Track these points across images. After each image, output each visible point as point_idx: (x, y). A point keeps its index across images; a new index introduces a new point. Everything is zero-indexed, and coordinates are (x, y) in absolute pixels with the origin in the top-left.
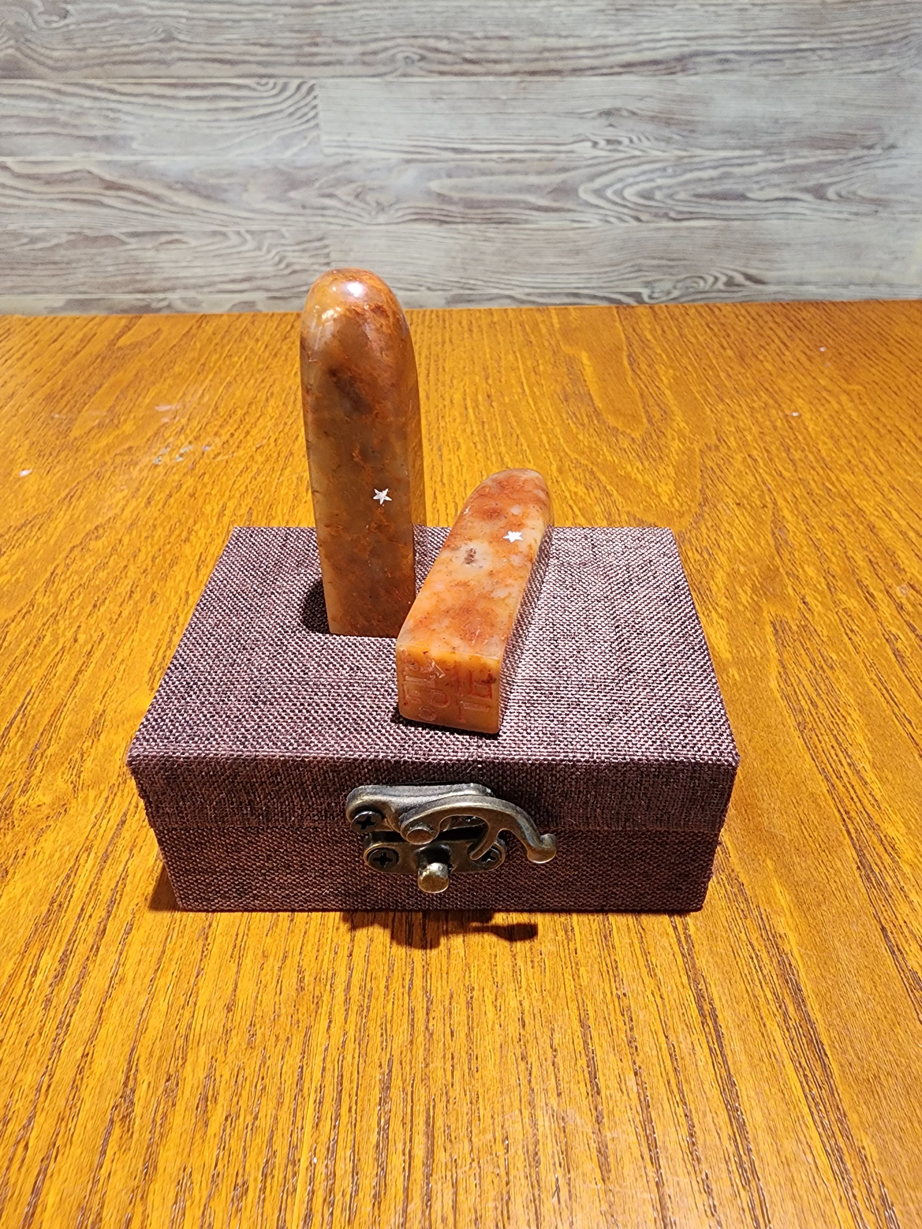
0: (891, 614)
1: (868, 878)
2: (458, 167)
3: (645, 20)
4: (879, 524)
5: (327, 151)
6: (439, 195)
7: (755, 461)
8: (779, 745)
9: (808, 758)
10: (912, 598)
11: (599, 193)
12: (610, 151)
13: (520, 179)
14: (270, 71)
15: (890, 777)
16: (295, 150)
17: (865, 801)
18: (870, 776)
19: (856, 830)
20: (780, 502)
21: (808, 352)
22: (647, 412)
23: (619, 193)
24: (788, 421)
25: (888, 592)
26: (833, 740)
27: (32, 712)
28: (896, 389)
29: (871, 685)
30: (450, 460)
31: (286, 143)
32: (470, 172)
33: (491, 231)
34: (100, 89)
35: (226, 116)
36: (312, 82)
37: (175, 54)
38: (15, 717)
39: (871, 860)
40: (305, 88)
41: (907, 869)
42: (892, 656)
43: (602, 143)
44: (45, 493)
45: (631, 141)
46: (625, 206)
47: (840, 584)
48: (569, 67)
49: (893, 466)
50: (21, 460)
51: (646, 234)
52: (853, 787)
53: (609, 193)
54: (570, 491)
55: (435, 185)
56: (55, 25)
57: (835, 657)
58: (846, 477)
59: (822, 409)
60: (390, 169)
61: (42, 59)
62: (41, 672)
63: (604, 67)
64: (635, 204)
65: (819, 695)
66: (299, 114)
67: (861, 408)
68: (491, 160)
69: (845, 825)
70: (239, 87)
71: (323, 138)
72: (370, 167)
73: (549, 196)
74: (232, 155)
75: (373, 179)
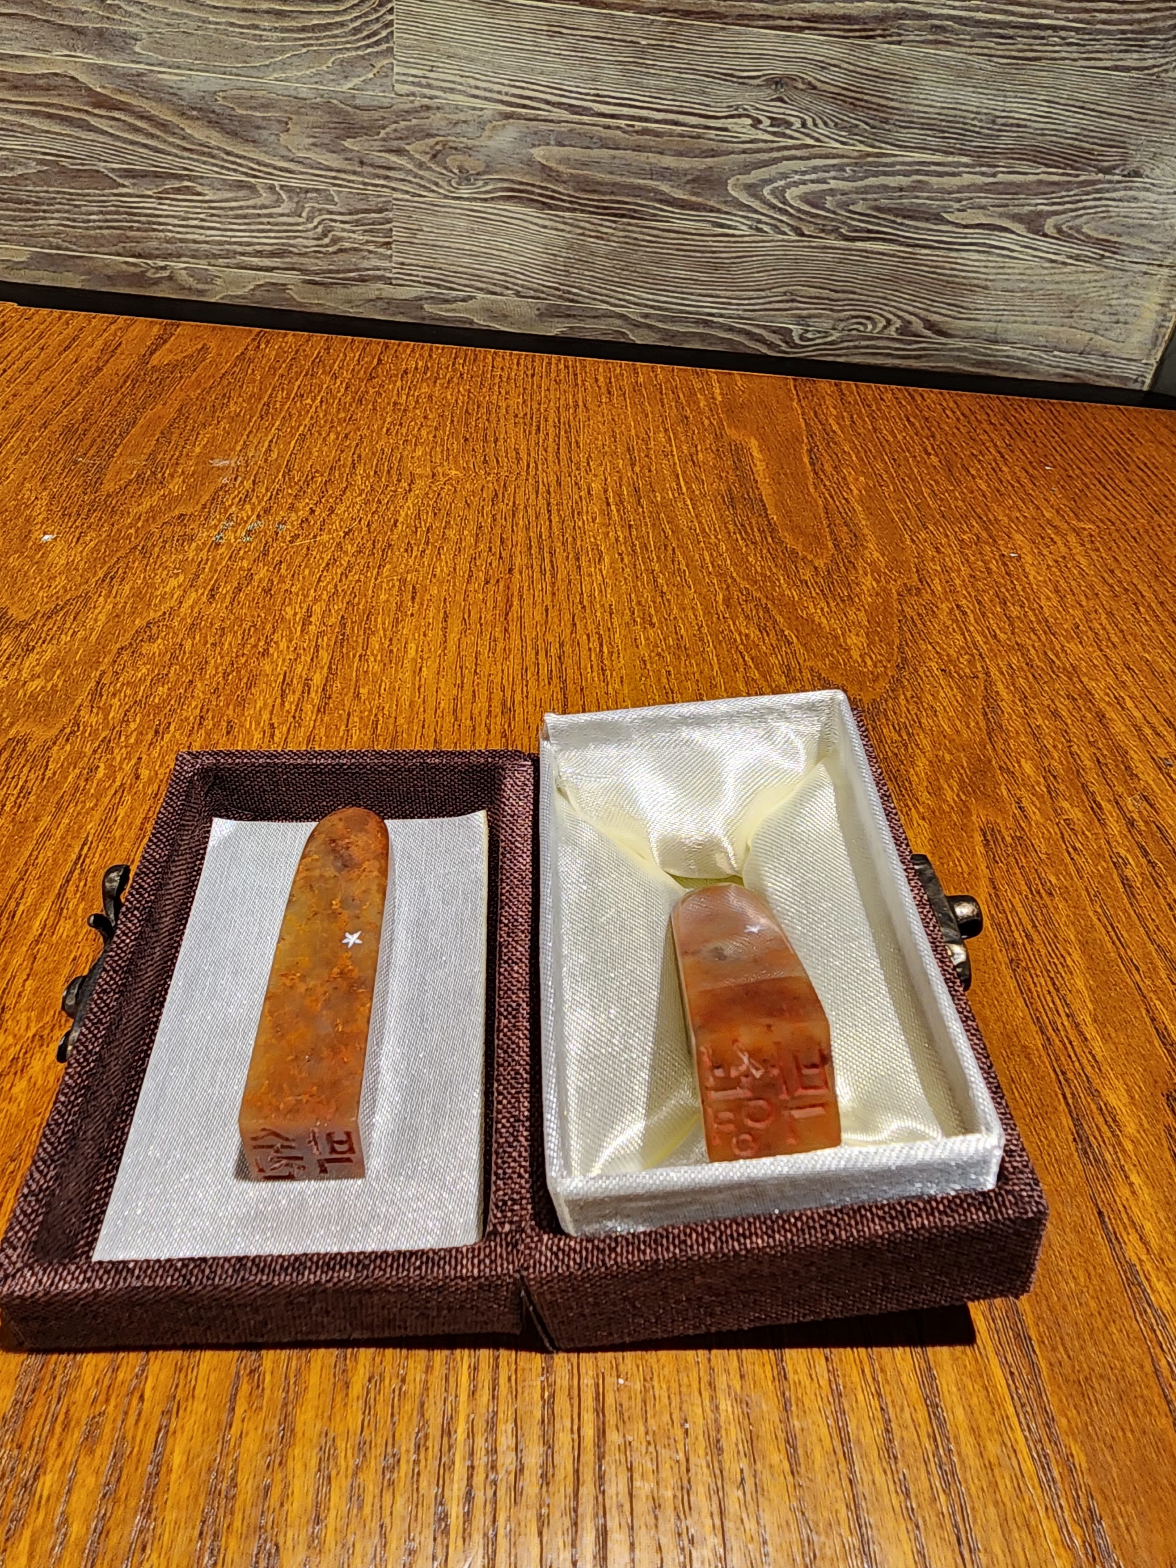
0: (1120, 832)
1: (1086, 1153)
4: (1110, 713)
5: (398, 87)
7: (964, 613)
8: (988, 985)
9: (1021, 1003)
10: (1145, 813)
15: (1113, 1035)
17: (1085, 1062)
18: (1090, 1031)
19: (1073, 1094)
20: (994, 671)
21: (1031, 470)
22: (832, 533)
23: (781, 194)
24: (1005, 564)
25: (1117, 803)
26: (1049, 983)
28: (1134, 533)
29: (1094, 919)
30: (590, 575)
39: (1089, 1132)
41: (1129, 1146)
42: (1120, 885)
47: (1062, 787)
49: (1129, 637)
50: (39, 521)
52: (1070, 1043)
53: (766, 191)
54: (740, 634)
55: (538, 153)
57: (1054, 881)
58: (1071, 646)
59: (1045, 552)
60: (482, 125)
64: (799, 210)
65: (1035, 926)
67: (1092, 553)
68: (618, 128)
69: (1061, 1088)
71: (396, 69)
72: (455, 117)
73: (688, 187)
74: (271, 79)
75: (457, 135)
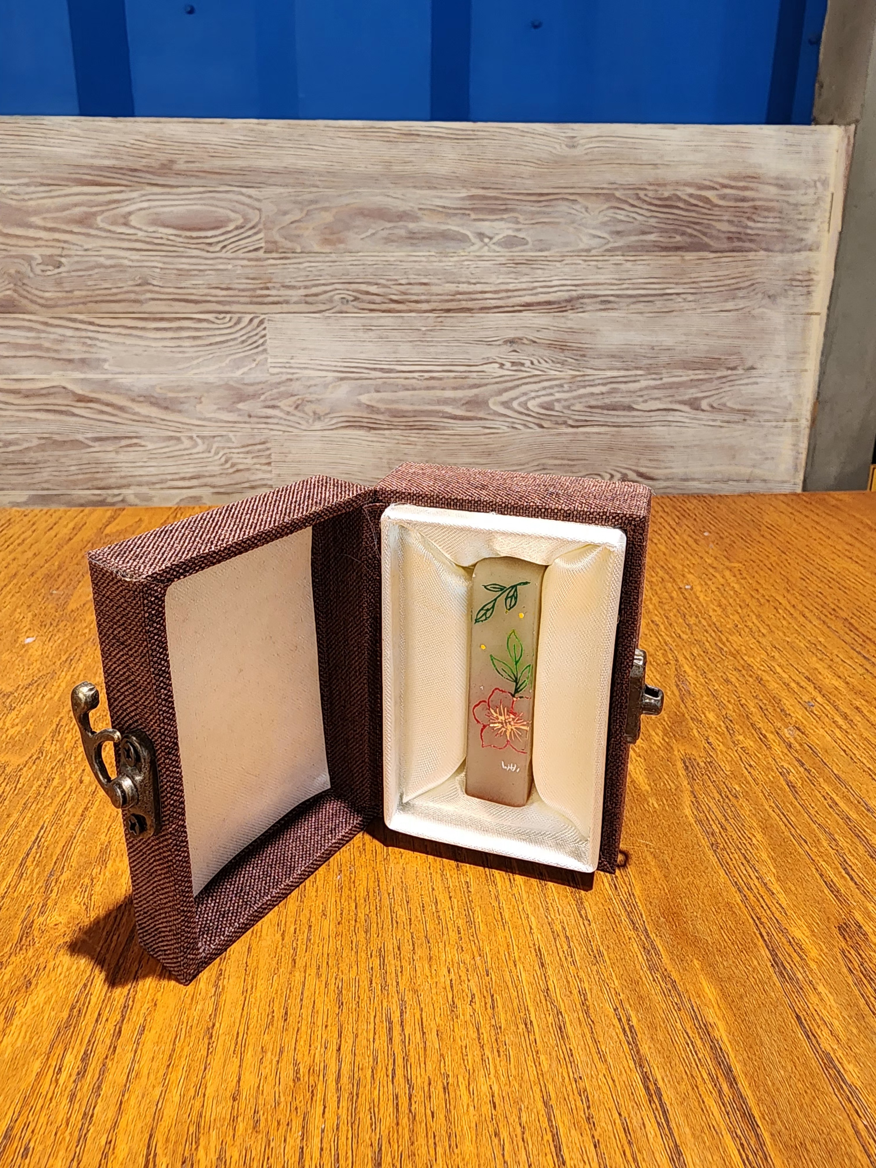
0: (782, 752)
1: (781, 973)
2: (385, 383)
3: (539, 271)
4: (766, 677)
5: (273, 371)
6: (368, 406)
7: (657, 625)
8: (697, 863)
9: (722, 872)
10: (799, 738)
11: (506, 404)
12: (515, 371)
13: (439, 393)
14: (227, 308)
15: (793, 888)
16: (245, 369)
17: (774, 909)
18: (776, 887)
19: (768, 933)
20: (681, 658)
21: (695, 536)
23: (524, 404)
24: (682, 593)
25: (778, 733)
26: (741, 857)
27: (46, 844)
28: (770, 566)
29: (770, 811)
31: (237, 364)
32: (396, 386)
33: (414, 436)
34: (82, 322)
35: (187, 343)
36: (263, 317)
37: (148, 295)
38: (31, 849)
39: (782, 959)
40: (256, 322)
41: (813, 966)
42: (786, 787)
43: (508, 365)
44: (47, 657)
45: (532, 363)
46: (529, 415)
47: (737, 727)
48: (478, 306)
49: (773, 629)
50: (25, 629)
51: (548, 438)
52: (762, 897)
53: (515, 404)
55: (364, 399)
56: (49, 273)
57: (738, 788)
58: (734, 638)
59: (710, 583)
60: (326, 386)
61: (34, 298)
62: (51, 809)
63: (507, 306)
64: (538, 413)
65: (727, 820)
66: (250, 342)
67: (742, 581)
68: (414, 378)
69: (758, 929)
70: (200, 320)
71: (269, 360)
72: (308, 384)
73: (464, 407)
74: (190, 374)
75: (311, 393)
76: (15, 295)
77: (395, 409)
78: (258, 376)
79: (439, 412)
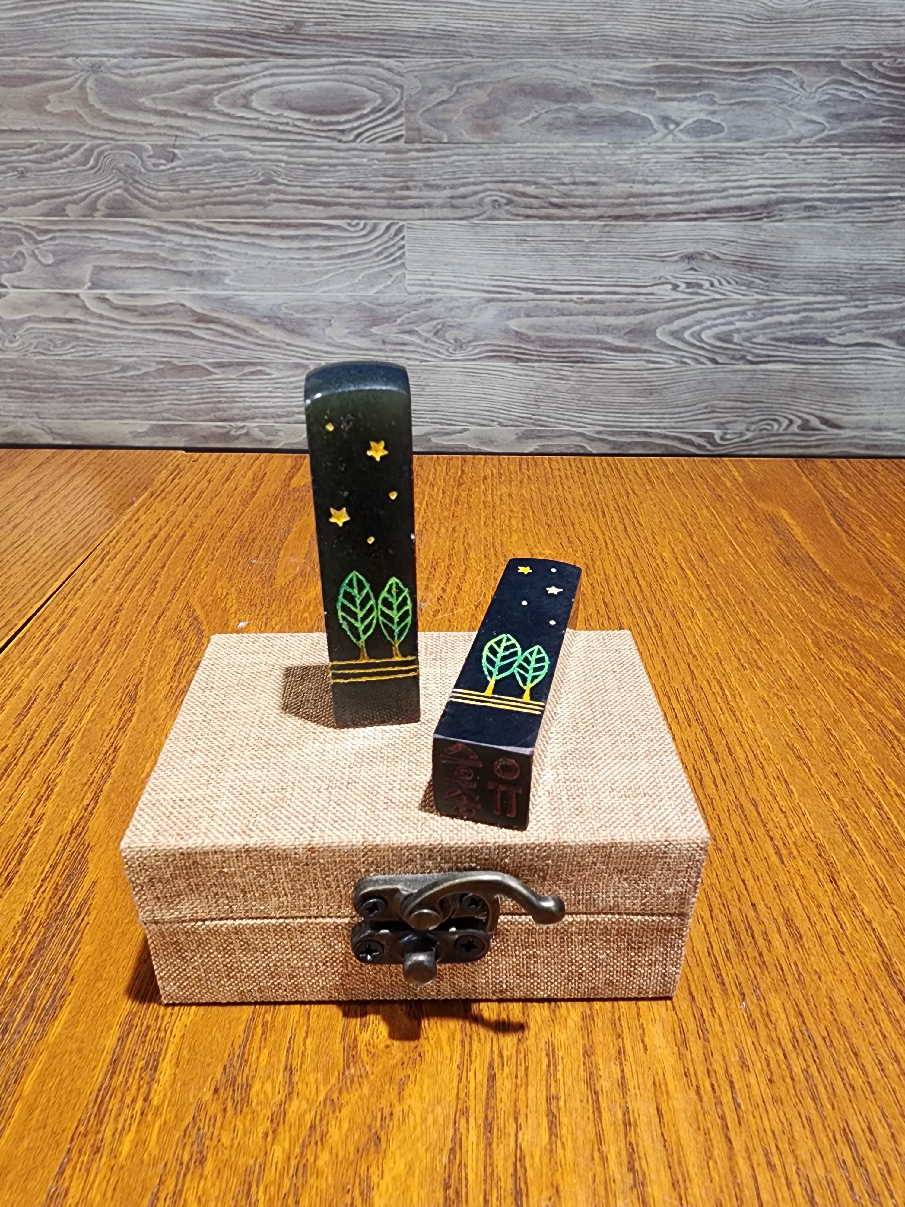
2: (537, 306)
3: (733, 168)
6: (517, 332)
11: (676, 334)
12: (690, 293)
13: (598, 319)
14: (361, 212)
16: (380, 287)
31: (372, 280)
32: (549, 312)
33: (566, 370)
34: (199, 228)
35: (315, 255)
36: (401, 223)
37: (273, 196)
40: (393, 229)
43: (683, 286)
45: (712, 285)
46: (702, 348)
48: (654, 212)
51: (721, 375)
56: (162, 168)
61: (148, 199)
63: (689, 213)
66: (385, 255)
70: (331, 227)
76: (126, 194)
77: (548, 337)
78: (394, 295)
79: (600, 342)
